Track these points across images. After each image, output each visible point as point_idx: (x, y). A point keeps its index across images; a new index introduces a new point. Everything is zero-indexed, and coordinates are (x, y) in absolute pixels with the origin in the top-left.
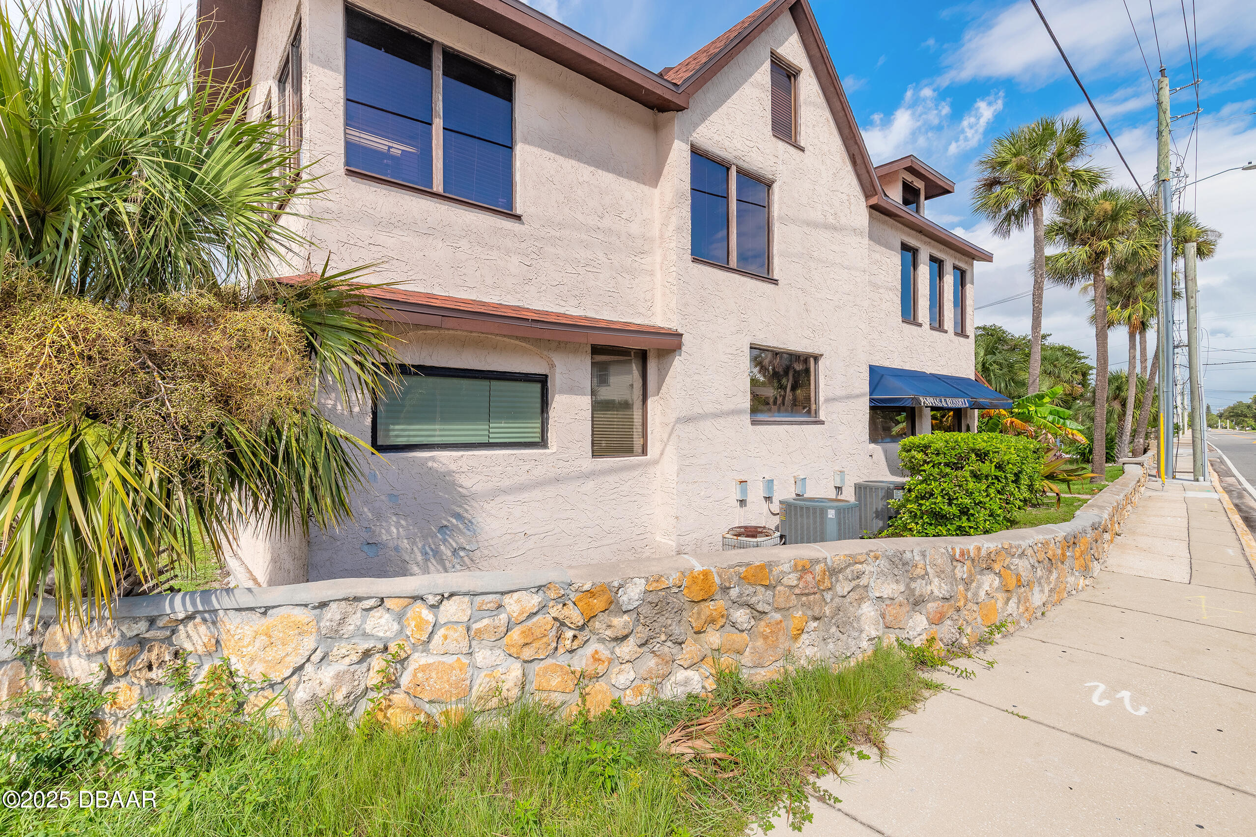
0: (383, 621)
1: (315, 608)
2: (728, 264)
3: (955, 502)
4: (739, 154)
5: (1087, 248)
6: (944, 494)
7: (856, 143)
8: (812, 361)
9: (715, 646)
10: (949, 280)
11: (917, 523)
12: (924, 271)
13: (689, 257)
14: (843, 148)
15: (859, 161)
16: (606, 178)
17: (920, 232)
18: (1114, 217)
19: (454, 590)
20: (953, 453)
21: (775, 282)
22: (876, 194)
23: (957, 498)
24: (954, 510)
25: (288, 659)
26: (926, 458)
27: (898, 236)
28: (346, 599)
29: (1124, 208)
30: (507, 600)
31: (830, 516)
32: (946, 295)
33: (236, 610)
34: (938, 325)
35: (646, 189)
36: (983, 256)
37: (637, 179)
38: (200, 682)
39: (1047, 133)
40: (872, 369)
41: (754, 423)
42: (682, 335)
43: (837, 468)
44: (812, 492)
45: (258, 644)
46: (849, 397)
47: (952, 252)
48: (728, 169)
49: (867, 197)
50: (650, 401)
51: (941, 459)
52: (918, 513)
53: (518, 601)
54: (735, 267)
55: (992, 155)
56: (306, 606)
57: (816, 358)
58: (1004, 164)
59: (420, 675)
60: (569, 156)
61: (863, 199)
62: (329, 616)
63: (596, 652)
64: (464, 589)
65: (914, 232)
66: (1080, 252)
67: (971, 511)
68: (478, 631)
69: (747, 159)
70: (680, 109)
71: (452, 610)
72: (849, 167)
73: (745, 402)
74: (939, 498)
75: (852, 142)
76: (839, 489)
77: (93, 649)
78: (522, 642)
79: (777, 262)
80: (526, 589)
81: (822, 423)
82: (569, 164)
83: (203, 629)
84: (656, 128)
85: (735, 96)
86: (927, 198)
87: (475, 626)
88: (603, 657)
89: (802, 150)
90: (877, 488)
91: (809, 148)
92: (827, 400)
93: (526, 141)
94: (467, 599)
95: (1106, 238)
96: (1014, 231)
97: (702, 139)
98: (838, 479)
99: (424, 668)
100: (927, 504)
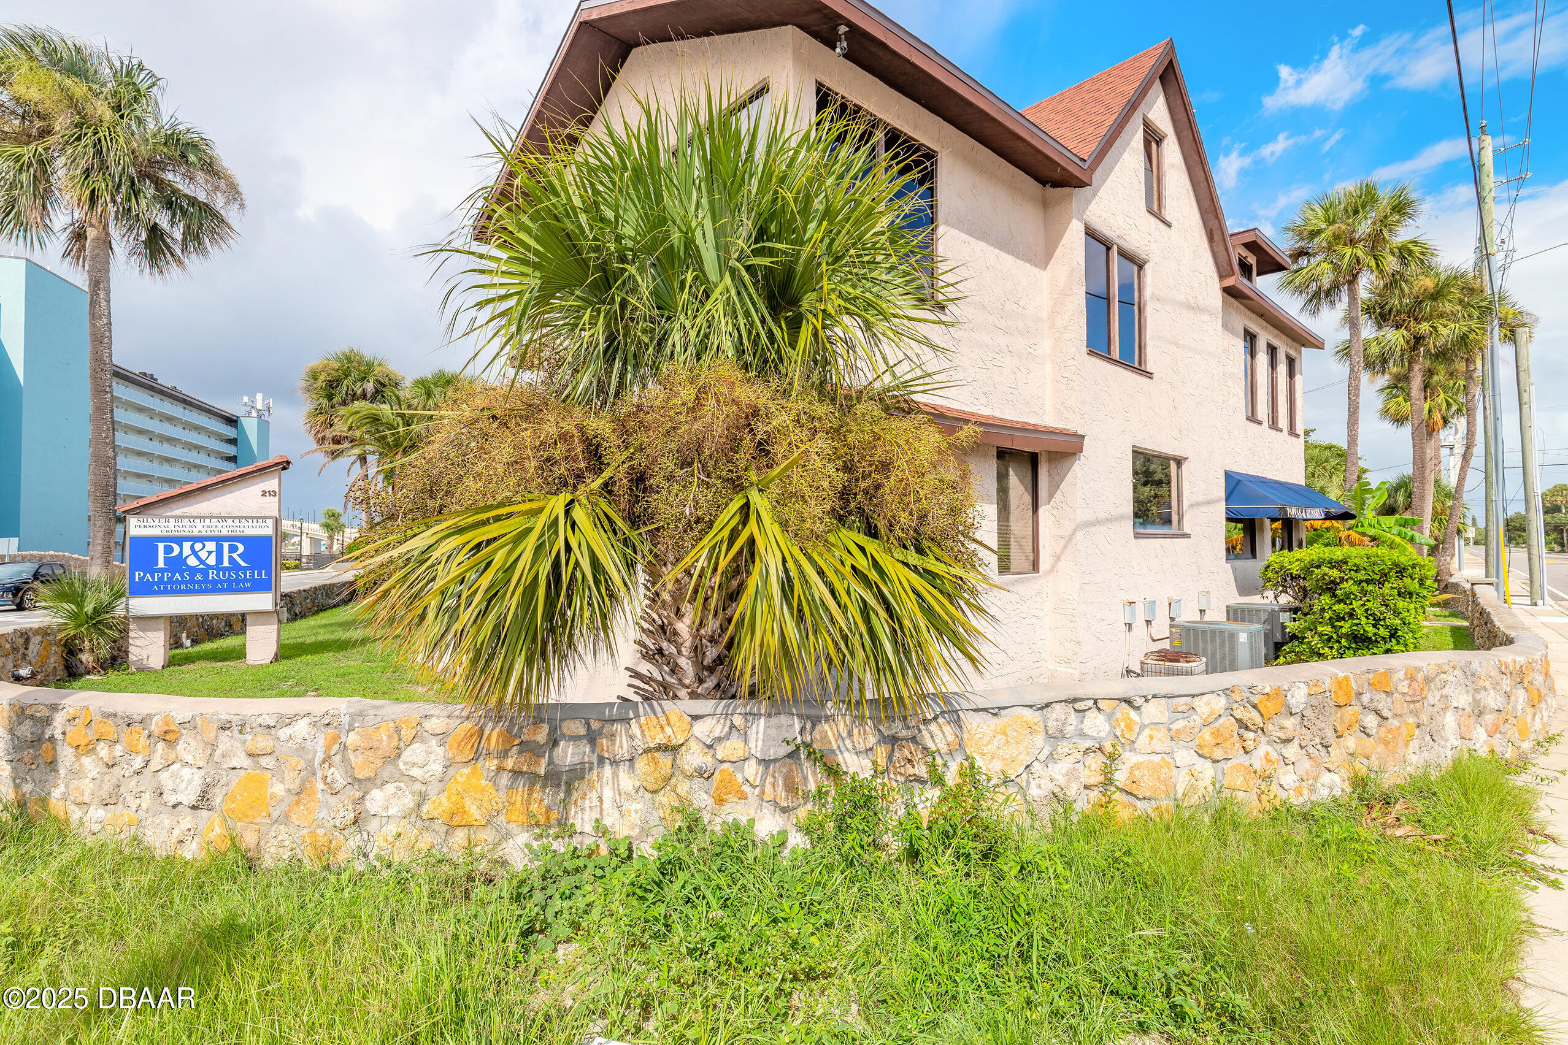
0: (1098, 722)
1: (1039, 709)
2: (1109, 353)
3: (1382, 623)
4: (1121, 232)
5: (1403, 331)
6: (1368, 613)
7: (1217, 217)
8: (1173, 465)
9: (1351, 751)
10: (1282, 369)
11: (1331, 648)
12: (1262, 358)
13: (1085, 350)
14: (1201, 223)
15: (1216, 237)
16: (1008, 259)
17: (1261, 316)
18: (1437, 295)
19: (1156, 692)
20: (1377, 569)
21: (1149, 375)
22: (1233, 274)
23: (1384, 619)
24: (1383, 632)
25: (1021, 757)
26: (1342, 575)
27: (1243, 320)
28: (1066, 701)
29: (1447, 284)
30: (1197, 702)
31: (1241, 640)
32: (1279, 388)
33: (975, 710)
34: (1274, 425)
35: (1037, 271)
36: (1316, 343)
37: (1029, 261)
38: (952, 778)
39: (1367, 198)
40: (1228, 475)
41: (1137, 536)
42: (1083, 437)
43: (1201, 588)
44: (1188, 615)
45: (995, 742)
46: (1209, 503)
47: (1284, 337)
48: (1108, 249)
49: (1221, 277)
50: (1042, 510)
51: (1362, 576)
52: (1335, 636)
53: (1208, 703)
54: (1117, 358)
55: (1300, 222)
56: (1031, 706)
57: (1179, 462)
58: (1314, 234)
59: (1136, 772)
60: (979, 238)
61: (1217, 279)
62: (1054, 716)
63: (1267, 753)
64: (1163, 692)
65: (1254, 316)
66: (1395, 337)
67: (1400, 633)
68: (1178, 732)
69: (1127, 238)
70: (1081, 184)
71: (1154, 711)
72: (1205, 244)
73: (1129, 509)
74: (1363, 619)
75: (1211, 216)
76: (1202, 611)
77: (861, 747)
78: (1214, 742)
79: (1150, 351)
80: (1213, 692)
81: (1186, 536)
82: (980, 246)
83: (947, 729)
84: (1045, 205)
85: (1117, 169)
86: (1259, 274)
87: (1174, 727)
88: (1273, 759)
89: (1168, 225)
90: (1258, 611)
91: (1174, 224)
92: (1191, 506)
93: (947, 223)
94: (1163, 701)
95: (1427, 320)
96: (1325, 308)
97: (1093, 217)
98: (1203, 600)
99: (1137, 766)
100: (1346, 627)
